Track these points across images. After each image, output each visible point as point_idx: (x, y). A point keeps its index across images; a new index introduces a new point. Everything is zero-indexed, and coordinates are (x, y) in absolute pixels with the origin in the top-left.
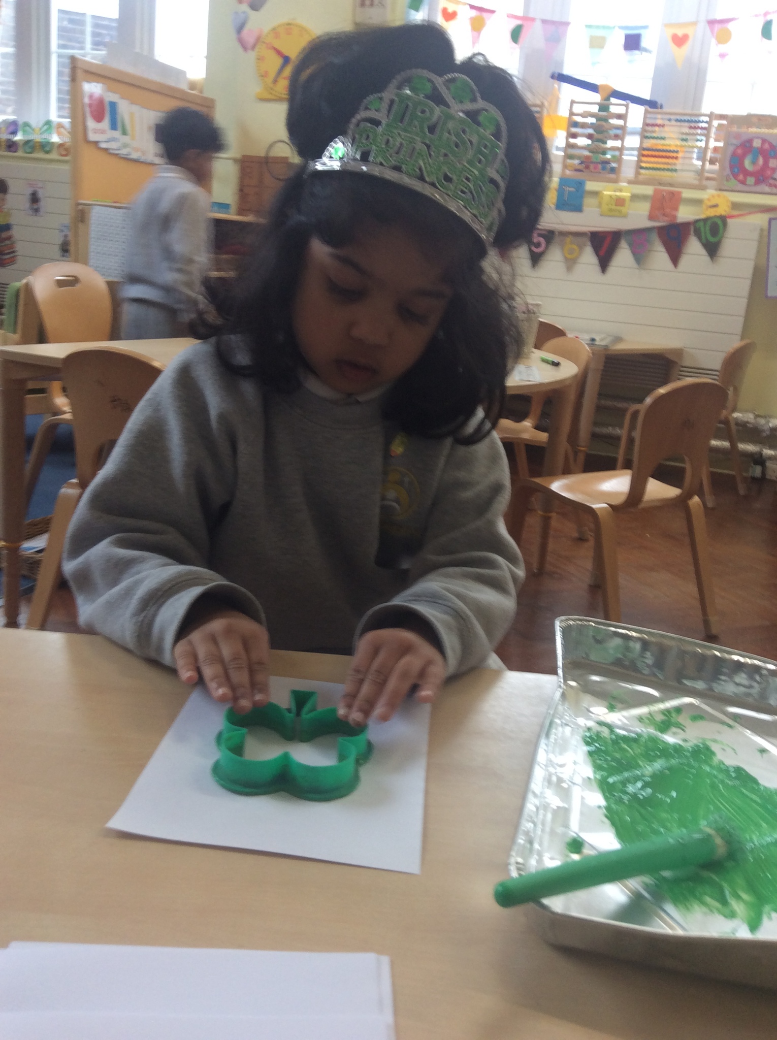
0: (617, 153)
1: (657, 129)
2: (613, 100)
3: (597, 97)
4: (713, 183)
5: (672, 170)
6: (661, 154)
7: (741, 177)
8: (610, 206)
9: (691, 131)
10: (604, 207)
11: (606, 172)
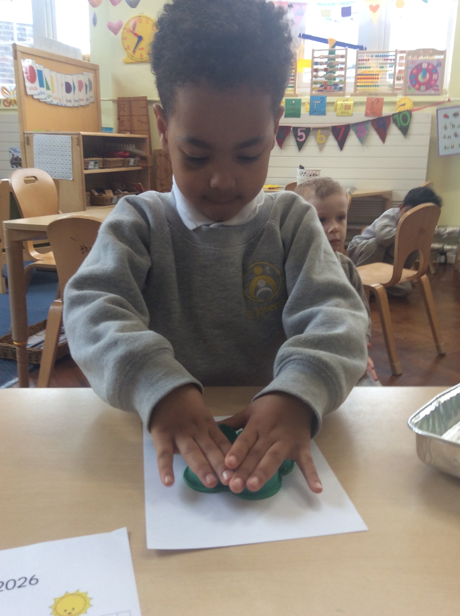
0: (343, 79)
1: (365, 62)
2: (337, 47)
3: (327, 46)
4: (402, 91)
5: (376, 86)
6: (368, 77)
7: (417, 86)
8: (342, 110)
9: (385, 62)
10: (339, 111)
11: (337, 90)
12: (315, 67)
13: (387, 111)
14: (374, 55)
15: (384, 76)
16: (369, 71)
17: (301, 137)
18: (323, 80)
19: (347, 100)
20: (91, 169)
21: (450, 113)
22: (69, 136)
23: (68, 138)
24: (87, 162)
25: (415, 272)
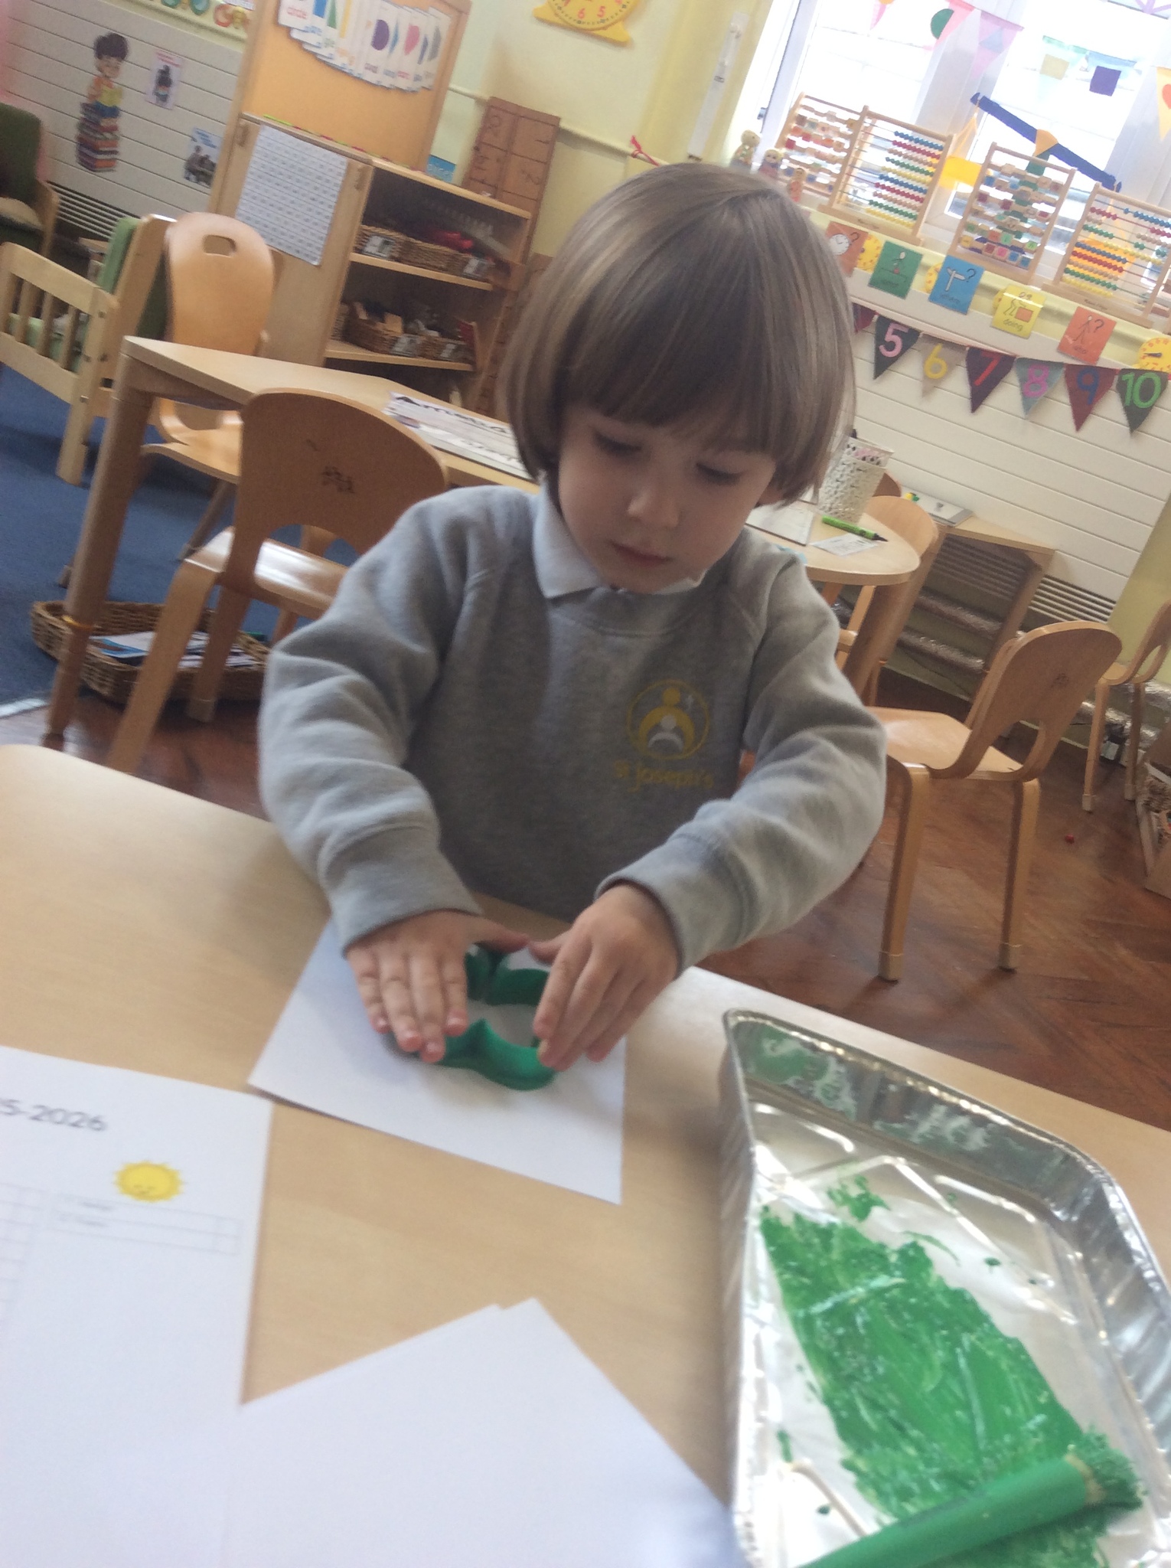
0: (1037, 239)
1: (1104, 218)
2: (1053, 159)
3: (1029, 148)
4: (1162, 320)
5: (1109, 286)
6: (1100, 257)
8: (1008, 317)
9: (1153, 236)
10: (1000, 315)
11: (1015, 263)
12: (984, 188)
13: (1112, 356)
14: (1134, 209)
15: (1137, 269)
16: (1106, 246)
17: (891, 346)
18: (992, 226)
19: (1029, 297)
20: (370, 254)
22: (345, 159)
23: (339, 163)
24: (366, 235)
25: (1016, 766)
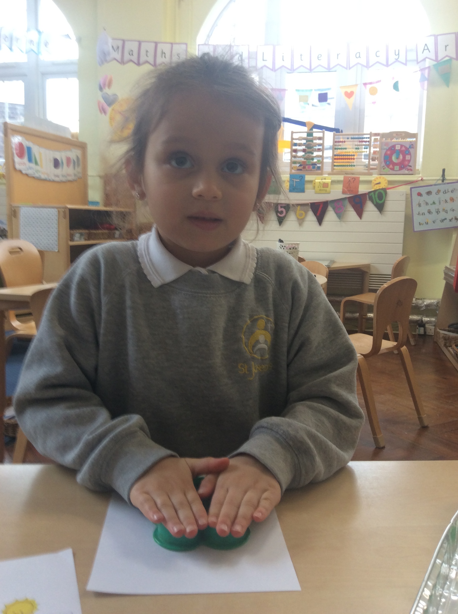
0: (320, 159)
1: (341, 143)
2: (314, 130)
3: (305, 129)
4: (377, 171)
5: (352, 166)
6: (345, 157)
7: (391, 166)
8: (320, 188)
9: (361, 143)
10: (317, 189)
11: (315, 169)
12: (294, 148)
13: (363, 189)
14: (350, 137)
15: (359, 157)
16: (345, 152)
17: (281, 212)
18: (303, 160)
19: (325, 179)
20: (77, 241)
21: (423, 191)
22: (56, 210)
23: (54, 211)
24: (73, 234)
25: (395, 343)
